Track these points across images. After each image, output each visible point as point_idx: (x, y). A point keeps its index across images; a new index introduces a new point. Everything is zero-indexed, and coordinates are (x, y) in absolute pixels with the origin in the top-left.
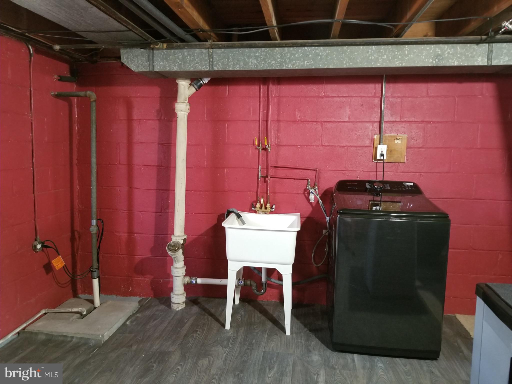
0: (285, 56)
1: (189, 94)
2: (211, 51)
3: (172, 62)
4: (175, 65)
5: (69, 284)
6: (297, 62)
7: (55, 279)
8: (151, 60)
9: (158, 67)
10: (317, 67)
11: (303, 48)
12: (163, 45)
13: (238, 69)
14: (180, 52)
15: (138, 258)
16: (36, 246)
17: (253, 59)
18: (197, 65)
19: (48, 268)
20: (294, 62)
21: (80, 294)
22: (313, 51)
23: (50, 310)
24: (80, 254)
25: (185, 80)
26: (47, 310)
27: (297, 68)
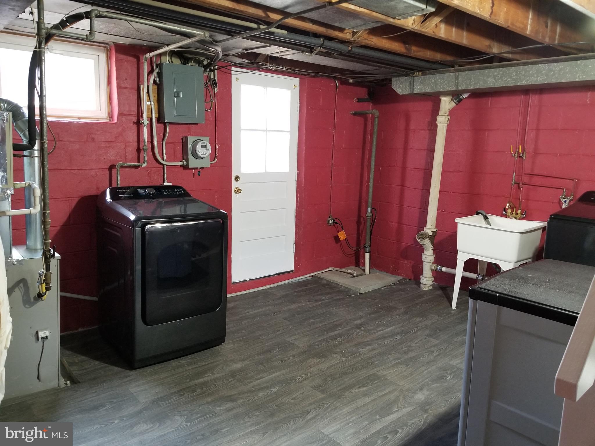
0: (520, 74)
1: (449, 108)
2: (457, 74)
3: (427, 85)
4: (429, 87)
5: (353, 256)
6: (531, 78)
7: (342, 249)
8: (412, 85)
9: (417, 90)
10: (550, 82)
11: (537, 65)
12: (419, 73)
13: (478, 87)
14: (433, 77)
15: (404, 245)
16: (329, 221)
17: (491, 78)
18: (445, 86)
19: (337, 238)
20: (528, 78)
21: (361, 266)
22: (547, 67)
23: (334, 268)
24: (364, 235)
25: (446, 96)
26: (333, 268)
27: (530, 83)
